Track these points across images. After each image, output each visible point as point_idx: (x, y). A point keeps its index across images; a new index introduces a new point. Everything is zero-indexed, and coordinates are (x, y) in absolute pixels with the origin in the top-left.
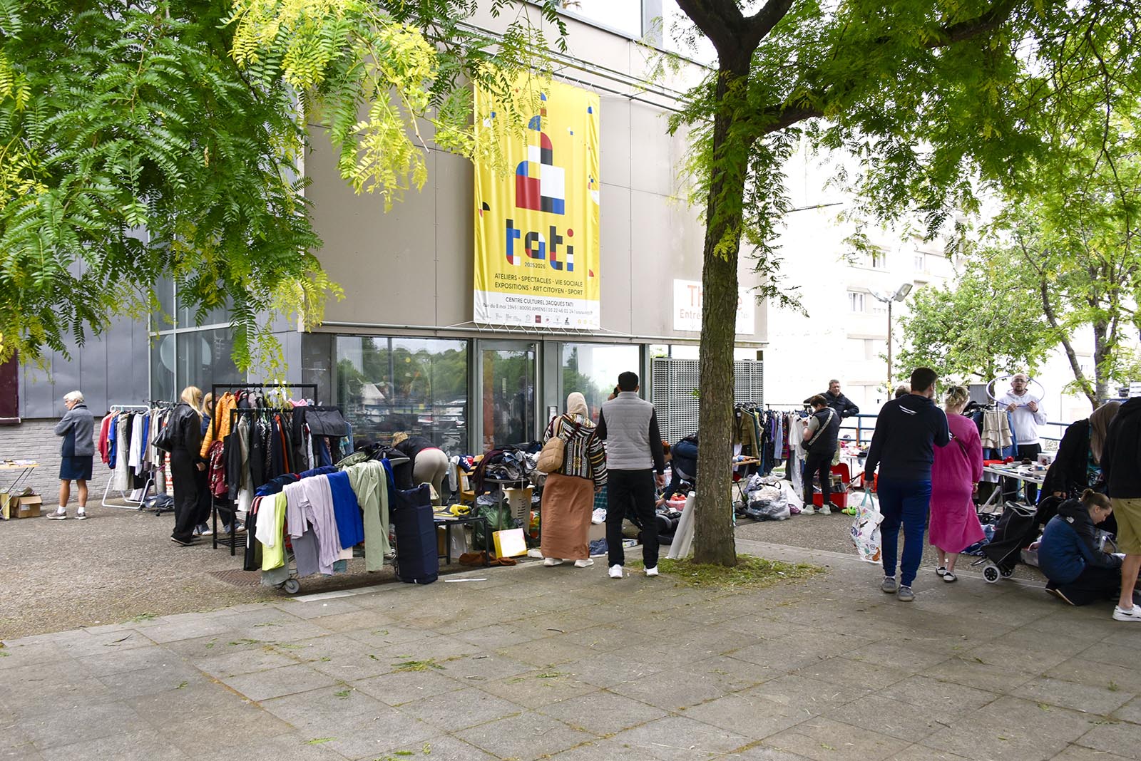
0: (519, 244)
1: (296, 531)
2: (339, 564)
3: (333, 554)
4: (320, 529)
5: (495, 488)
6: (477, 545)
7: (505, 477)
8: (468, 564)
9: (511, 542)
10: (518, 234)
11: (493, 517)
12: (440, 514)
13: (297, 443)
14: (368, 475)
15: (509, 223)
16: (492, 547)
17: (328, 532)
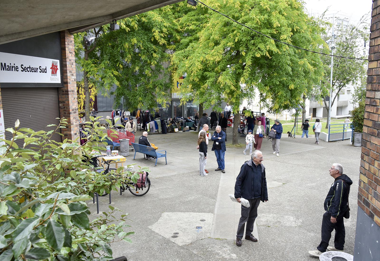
0: (179, 85)
1: (151, 128)
2: (156, 131)
3: (155, 130)
4: (153, 127)
5: (174, 123)
6: (172, 130)
7: (176, 121)
8: (170, 132)
9: (176, 130)
10: (179, 83)
11: (174, 127)
12: (167, 126)
13: (148, 117)
14: (159, 121)
15: (177, 82)
16: (174, 130)
17: (154, 128)
